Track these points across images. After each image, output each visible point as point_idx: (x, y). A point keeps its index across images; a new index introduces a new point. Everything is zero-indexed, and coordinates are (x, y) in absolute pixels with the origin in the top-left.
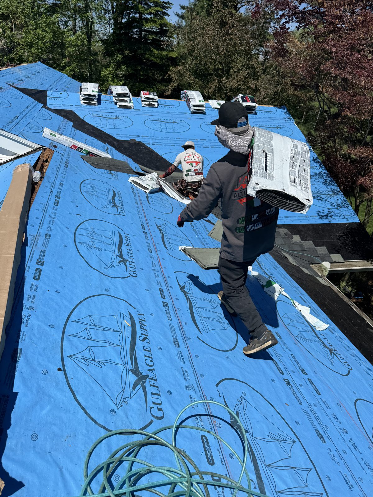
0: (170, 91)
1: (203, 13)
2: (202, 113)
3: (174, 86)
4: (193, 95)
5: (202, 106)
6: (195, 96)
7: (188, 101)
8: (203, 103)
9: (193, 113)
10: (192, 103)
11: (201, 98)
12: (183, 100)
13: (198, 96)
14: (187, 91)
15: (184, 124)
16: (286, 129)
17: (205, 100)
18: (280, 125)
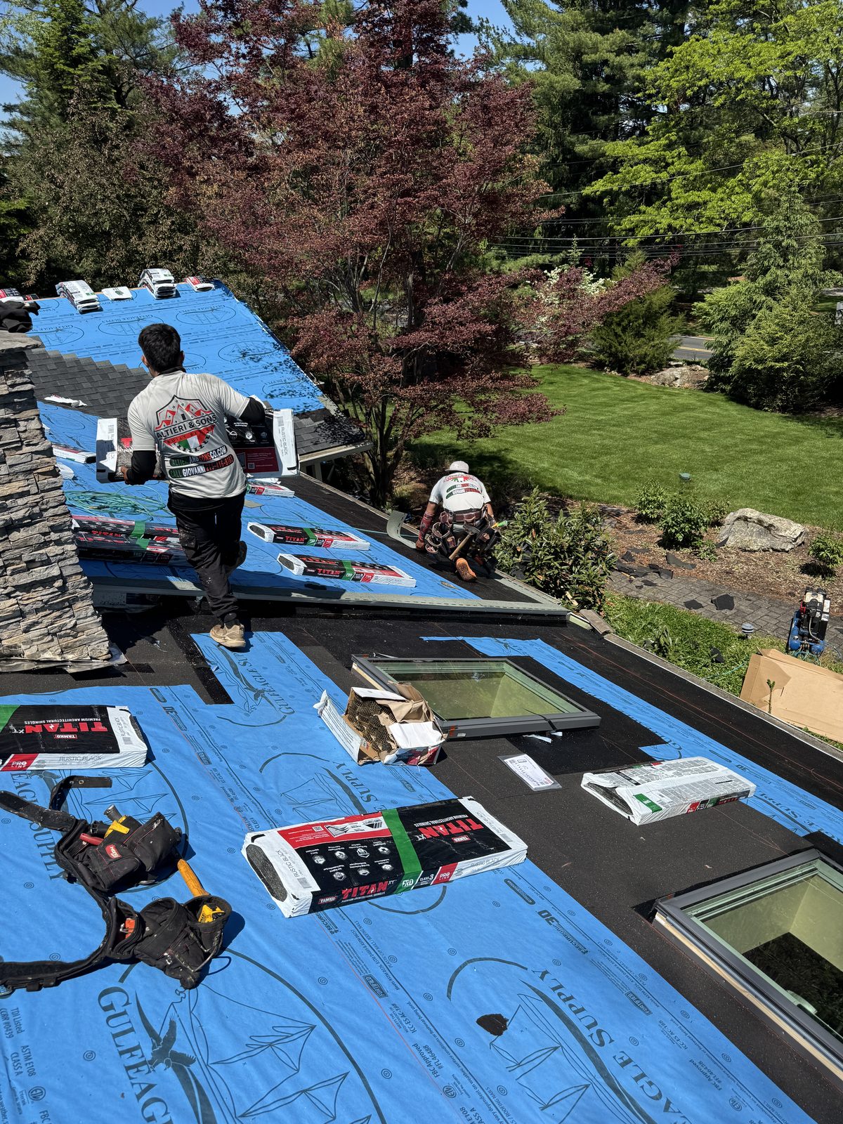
0: (32, 277)
1: (55, 120)
2: (96, 309)
3: (38, 268)
4: (75, 288)
5: (93, 301)
6: (80, 289)
7: (71, 298)
8: (94, 296)
9: (83, 312)
10: (77, 299)
11: (89, 290)
12: (62, 296)
13: (84, 287)
14: (64, 283)
15: (73, 330)
16: (225, 309)
17: (95, 291)
18: (215, 306)
